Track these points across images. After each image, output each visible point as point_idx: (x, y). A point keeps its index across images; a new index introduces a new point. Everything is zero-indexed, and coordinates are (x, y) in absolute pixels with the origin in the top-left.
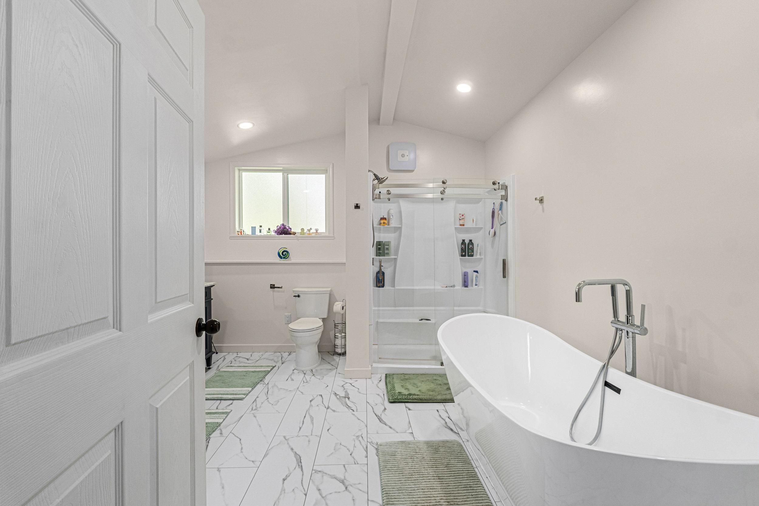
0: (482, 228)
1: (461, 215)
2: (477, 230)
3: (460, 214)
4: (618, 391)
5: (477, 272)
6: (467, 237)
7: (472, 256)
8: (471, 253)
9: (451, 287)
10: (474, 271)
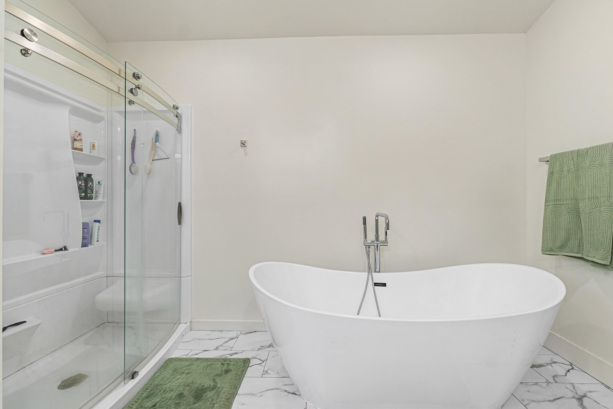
0: (104, 159)
1: (77, 134)
2: (97, 160)
3: (76, 131)
4: (384, 285)
5: (99, 221)
6: (86, 169)
7: (91, 198)
8: (90, 195)
9: (61, 250)
10: (95, 221)
